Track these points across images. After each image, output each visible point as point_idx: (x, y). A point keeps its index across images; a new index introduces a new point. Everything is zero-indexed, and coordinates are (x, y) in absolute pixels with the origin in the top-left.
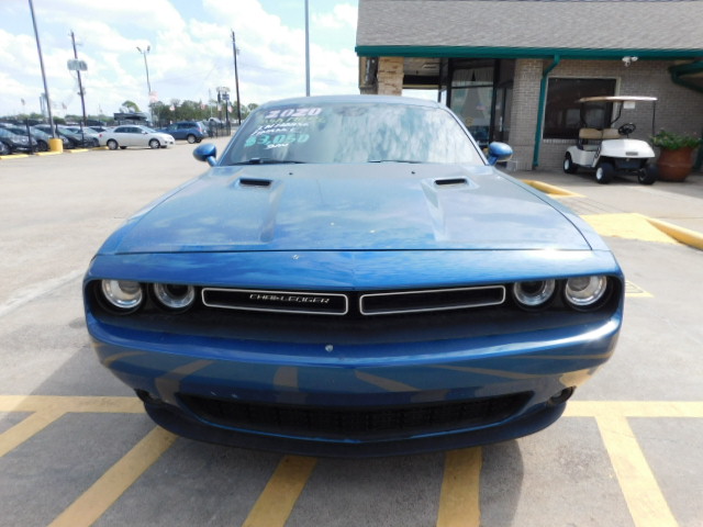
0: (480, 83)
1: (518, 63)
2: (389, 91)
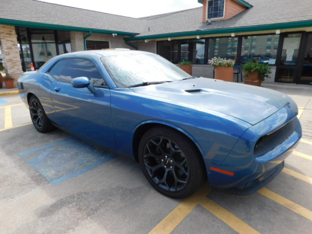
0: (48, 41)
1: (72, 33)
2: (9, 44)
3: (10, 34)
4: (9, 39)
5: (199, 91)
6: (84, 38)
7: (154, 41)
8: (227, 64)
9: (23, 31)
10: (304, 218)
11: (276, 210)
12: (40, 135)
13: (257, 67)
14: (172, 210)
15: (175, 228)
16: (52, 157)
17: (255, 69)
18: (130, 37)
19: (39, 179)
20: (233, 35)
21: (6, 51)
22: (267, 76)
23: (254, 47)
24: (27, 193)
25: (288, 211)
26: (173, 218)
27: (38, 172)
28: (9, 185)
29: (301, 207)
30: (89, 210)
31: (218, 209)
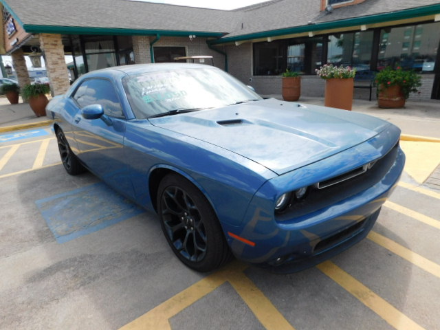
0: (105, 50)
1: (134, 38)
2: (55, 58)
3: (56, 45)
4: (54, 51)
5: (239, 122)
6: (151, 44)
7: (249, 43)
8: (343, 74)
9: (75, 39)
10: (374, 313)
11: (337, 298)
12: (69, 177)
13: (397, 77)
14: (187, 287)
15: (181, 312)
16: (71, 208)
17: (393, 80)
18: (216, 38)
19: (45, 235)
20: (363, 28)
21: (51, 67)
22: (415, 91)
23: (419, 42)
24: (25, 251)
25: (354, 300)
26: (184, 298)
27: (47, 226)
28: (9, 240)
29: (376, 296)
30: (85, 278)
31: (252, 290)
